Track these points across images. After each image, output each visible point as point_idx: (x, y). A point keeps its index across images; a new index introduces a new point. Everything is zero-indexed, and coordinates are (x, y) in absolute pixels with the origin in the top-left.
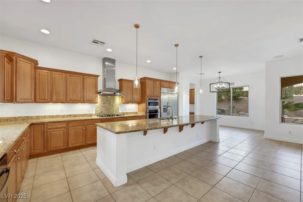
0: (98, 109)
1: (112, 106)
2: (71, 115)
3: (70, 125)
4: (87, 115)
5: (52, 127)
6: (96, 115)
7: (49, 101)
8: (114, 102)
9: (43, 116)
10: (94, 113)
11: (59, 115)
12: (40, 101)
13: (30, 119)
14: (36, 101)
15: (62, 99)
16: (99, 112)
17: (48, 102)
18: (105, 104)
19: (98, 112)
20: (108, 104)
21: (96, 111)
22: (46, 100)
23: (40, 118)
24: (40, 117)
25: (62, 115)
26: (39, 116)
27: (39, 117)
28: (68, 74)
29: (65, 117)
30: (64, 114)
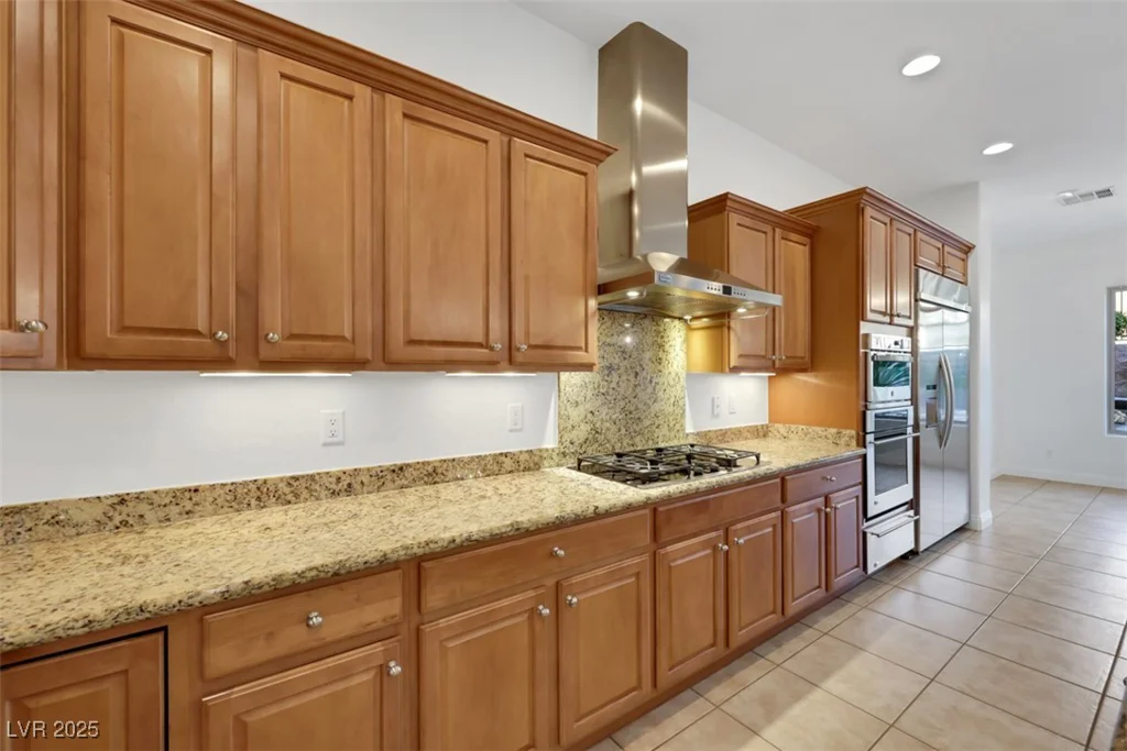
0: (576, 414)
1: (649, 390)
2: (401, 469)
3: (434, 598)
4: (508, 463)
5: (260, 653)
6: (564, 454)
7: (223, 344)
8: (659, 361)
9: (176, 496)
10: (550, 442)
11: (312, 477)
12: (131, 343)
13: (42, 529)
14: (91, 347)
15: (347, 334)
16: (582, 432)
17: (220, 360)
18: (615, 375)
19: (574, 435)
20: (632, 378)
21: (562, 431)
22: (196, 333)
23: (149, 516)
24: (143, 508)
25: (334, 469)
26: (138, 497)
27: (130, 508)
28: (395, 104)
29: (357, 486)
30: (349, 467)
